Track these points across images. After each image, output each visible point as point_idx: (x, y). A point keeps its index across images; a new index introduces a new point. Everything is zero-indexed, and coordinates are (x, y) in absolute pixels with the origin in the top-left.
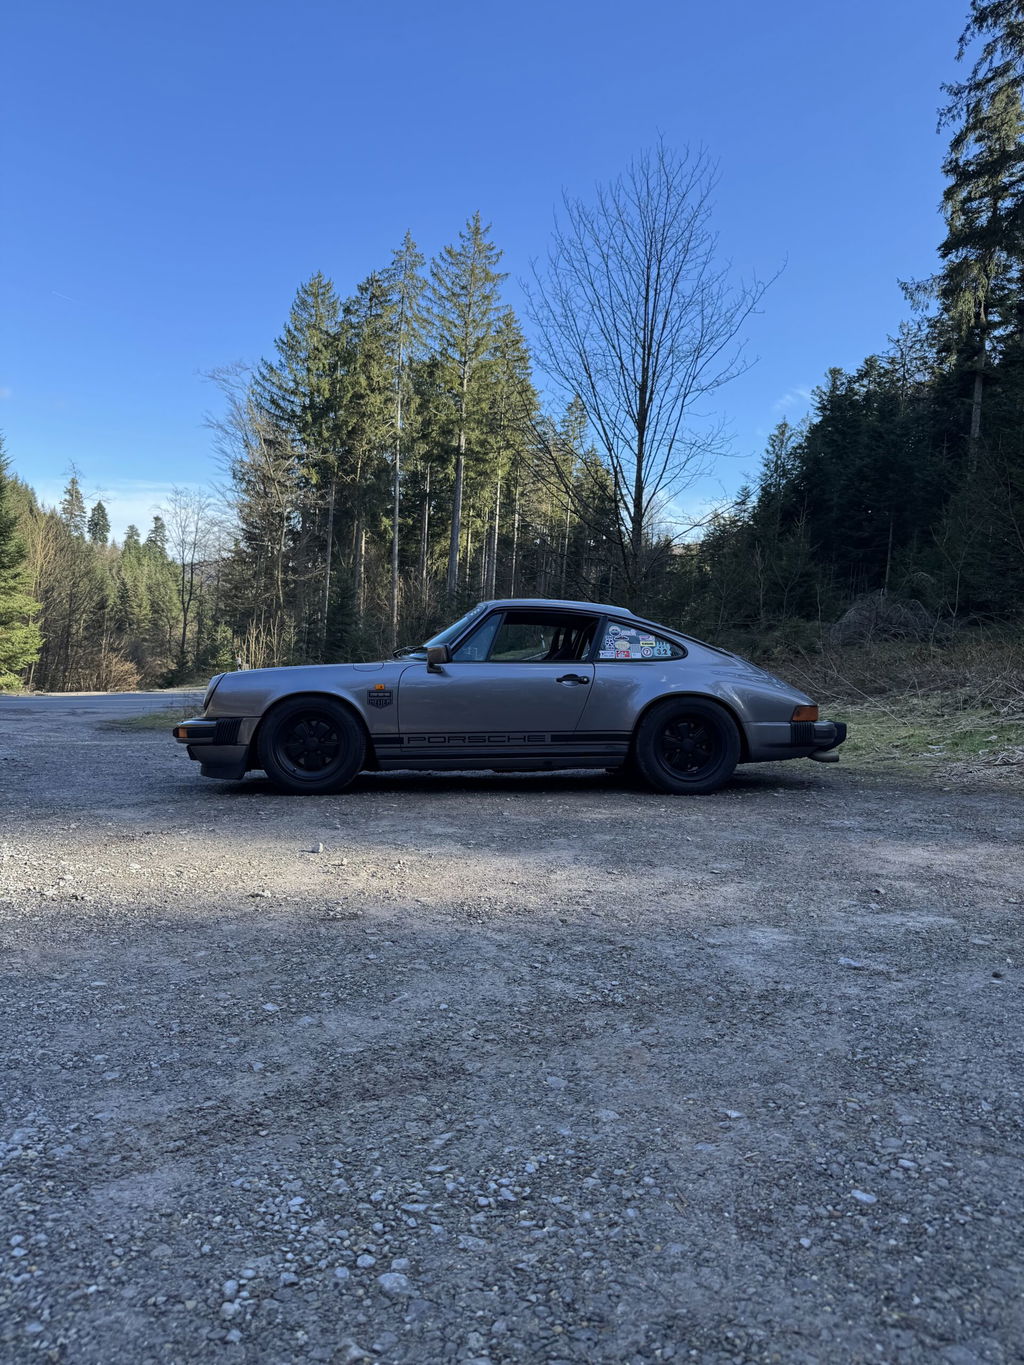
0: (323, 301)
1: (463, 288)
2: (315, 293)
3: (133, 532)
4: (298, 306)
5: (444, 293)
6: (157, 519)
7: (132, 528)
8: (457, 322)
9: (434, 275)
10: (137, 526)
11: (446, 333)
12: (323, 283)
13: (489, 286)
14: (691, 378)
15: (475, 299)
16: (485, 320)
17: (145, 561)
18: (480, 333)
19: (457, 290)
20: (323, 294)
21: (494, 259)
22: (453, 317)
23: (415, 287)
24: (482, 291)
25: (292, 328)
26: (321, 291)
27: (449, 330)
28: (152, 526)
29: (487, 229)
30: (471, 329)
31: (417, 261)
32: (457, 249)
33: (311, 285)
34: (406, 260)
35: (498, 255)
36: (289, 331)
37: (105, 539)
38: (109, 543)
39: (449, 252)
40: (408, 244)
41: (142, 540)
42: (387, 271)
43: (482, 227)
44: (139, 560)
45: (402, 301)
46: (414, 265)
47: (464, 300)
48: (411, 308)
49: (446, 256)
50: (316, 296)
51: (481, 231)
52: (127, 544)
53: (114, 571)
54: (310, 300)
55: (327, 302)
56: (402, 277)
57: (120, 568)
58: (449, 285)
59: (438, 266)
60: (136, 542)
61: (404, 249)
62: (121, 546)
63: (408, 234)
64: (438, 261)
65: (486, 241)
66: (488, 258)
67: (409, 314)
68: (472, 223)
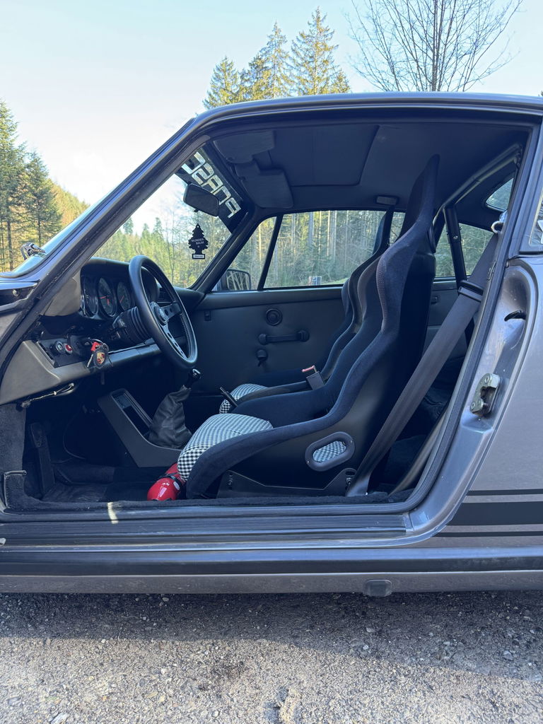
0: (229, 74)
1: (311, 57)
2: (225, 68)
3: (146, 227)
4: (215, 79)
5: (300, 61)
6: (157, 219)
7: (145, 225)
8: (308, 79)
9: (293, 50)
10: (148, 224)
11: (301, 86)
12: (229, 62)
13: (327, 54)
14: (469, 70)
15: (319, 63)
16: (325, 76)
17: (152, 242)
18: (322, 84)
19: (308, 59)
20: (229, 69)
21: (329, 37)
22: (305, 76)
23: (281, 57)
24: (323, 57)
25: (212, 93)
26: (228, 68)
27: (304, 84)
28: (155, 223)
29: (324, 18)
30: (317, 83)
31: (283, 40)
32: (307, 33)
33: (222, 65)
34: (276, 41)
35: (332, 33)
36: (210, 95)
37: (131, 232)
38: (134, 234)
39: (302, 35)
40: (277, 30)
41: (151, 231)
42: (264, 49)
43: (322, 17)
44: (149, 241)
45: (274, 67)
46: (280, 43)
47: (312, 65)
48: (280, 71)
49: (300, 38)
50: (224, 71)
51: (321, 19)
52: (143, 234)
53: (137, 249)
54: (221, 74)
55: (231, 74)
56: (273, 52)
57: (140, 246)
58: (303, 56)
59: (295, 45)
60: (147, 232)
61: (274, 33)
62: (140, 235)
63: (276, 23)
64: (296, 42)
65: (324, 25)
66: (325, 36)
67: (279, 75)
68: (315, 15)
